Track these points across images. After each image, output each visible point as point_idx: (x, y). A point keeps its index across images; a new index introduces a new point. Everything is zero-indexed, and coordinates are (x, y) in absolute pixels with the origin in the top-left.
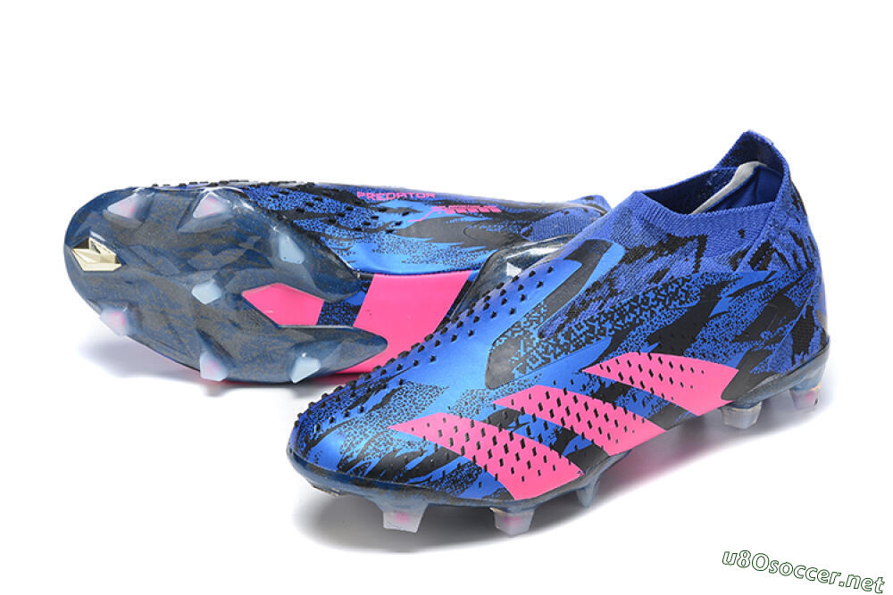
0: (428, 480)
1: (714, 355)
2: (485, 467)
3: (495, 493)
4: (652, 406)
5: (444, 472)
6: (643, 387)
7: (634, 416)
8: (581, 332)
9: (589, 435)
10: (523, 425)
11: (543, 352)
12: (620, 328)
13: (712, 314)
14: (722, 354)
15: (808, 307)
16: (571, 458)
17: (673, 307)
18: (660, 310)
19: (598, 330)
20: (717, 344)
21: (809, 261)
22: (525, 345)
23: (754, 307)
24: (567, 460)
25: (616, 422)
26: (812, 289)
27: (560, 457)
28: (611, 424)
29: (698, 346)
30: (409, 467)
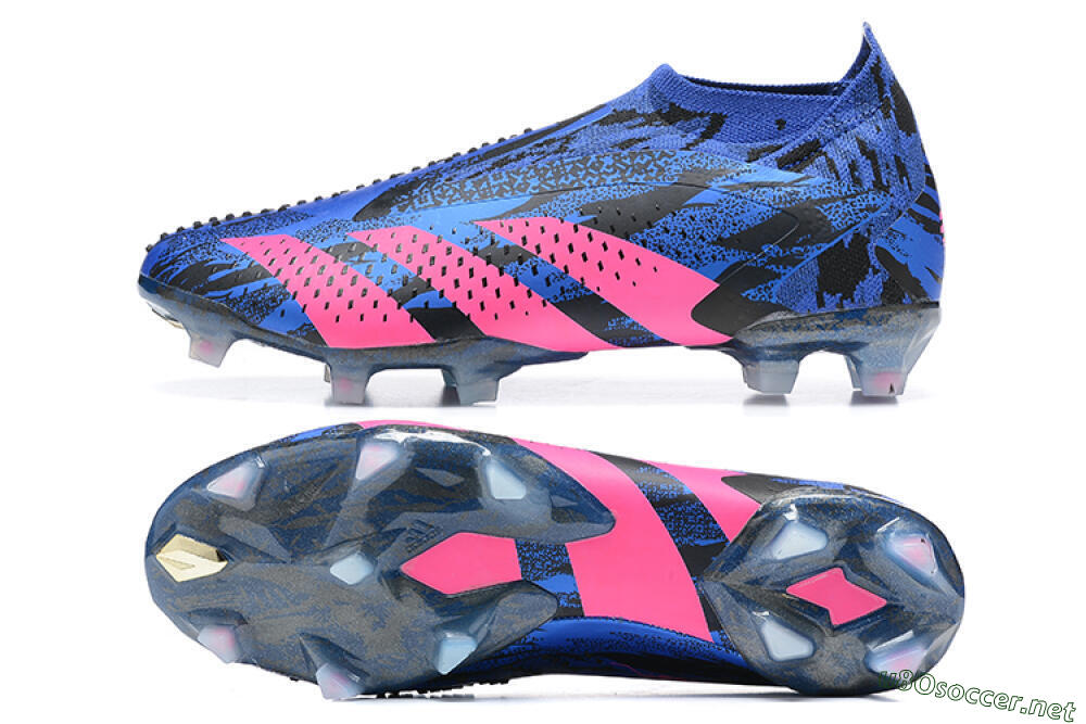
0: (227, 296)
1: (678, 253)
2: (295, 294)
3: (300, 329)
4: (562, 288)
5: (246, 289)
6: (553, 261)
7: (529, 292)
8: (496, 183)
9: (452, 296)
10: (365, 262)
11: (439, 195)
12: (548, 189)
13: (690, 202)
14: (692, 255)
15: (857, 235)
16: (416, 314)
17: (633, 180)
18: (613, 180)
19: (520, 184)
20: (687, 240)
21: (881, 182)
22: (426, 186)
23: (757, 210)
24: (409, 315)
25: (498, 291)
26: (871, 215)
27: (399, 308)
28: (490, 291)
29: (653, 234)
30: (213, 278)
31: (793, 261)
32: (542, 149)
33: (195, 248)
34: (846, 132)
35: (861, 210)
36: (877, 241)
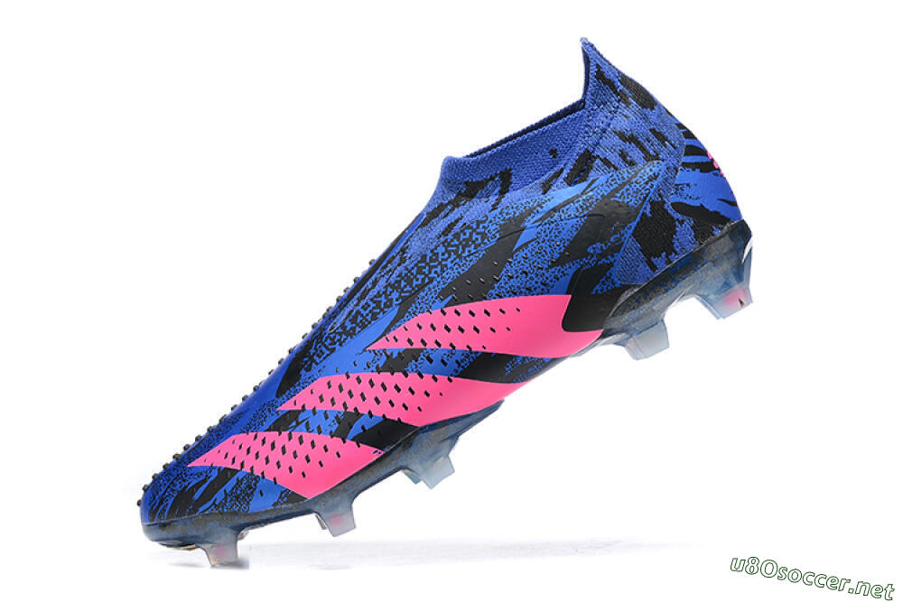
0: (214, 503)
1: (529, 289)
2: (263, 474)
3: (280, 497)
4: (457, 362)
5: (225, 491)
6: (439, 345)
7: (434, 377)
8: (368, 311)
9: (378, 412)
10: (303, 421)
11: (330, 344)
12: (408, 294)
13: (517, 246)
14: (539, 284)
15: (653, 203)
16: (359, 440)
17: (467, 253)
18: (452, 262)
19: (385, 303)
20: (530, 275)
21: (650, 155)
22: (317, 343)
23: (570, 224)
24: (355, 443)
25: (410, 390)
26: (655, 183)
27: (344, 442)
28: (405, 393)
29: (503, 285)
30: (197, 496)
31: (616, 248)
32: (388, 269)
33: (172, 483)
34: (604, 132)
35: (647, 183)
36: (671, 199)
